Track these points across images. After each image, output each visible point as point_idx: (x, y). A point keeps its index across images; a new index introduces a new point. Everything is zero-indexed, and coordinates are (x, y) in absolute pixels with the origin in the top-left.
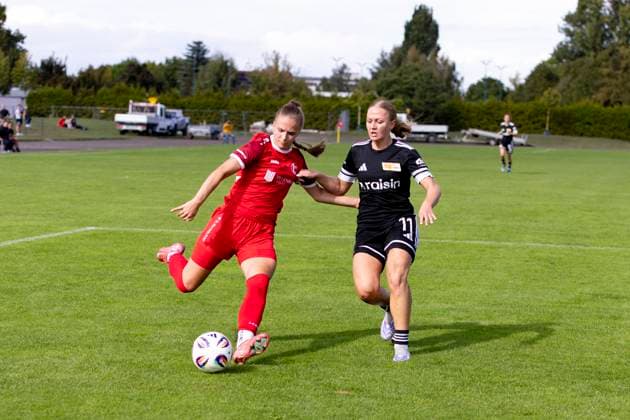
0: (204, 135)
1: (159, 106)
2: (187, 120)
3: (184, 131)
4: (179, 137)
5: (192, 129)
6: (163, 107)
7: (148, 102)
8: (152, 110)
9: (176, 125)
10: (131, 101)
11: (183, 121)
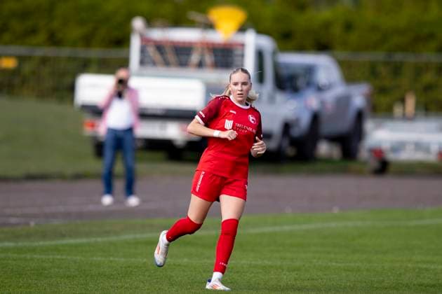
0: (432, 158)
1: (251, 41)
2: (358, 97)
3: (349, 141)
4: (329, 167)
5: (380, 135)
6: (266, 43)
7: (210, 26)
8: (225, 57)
9: (316, 118)
10: (138, 23)
11: (343, 101)
